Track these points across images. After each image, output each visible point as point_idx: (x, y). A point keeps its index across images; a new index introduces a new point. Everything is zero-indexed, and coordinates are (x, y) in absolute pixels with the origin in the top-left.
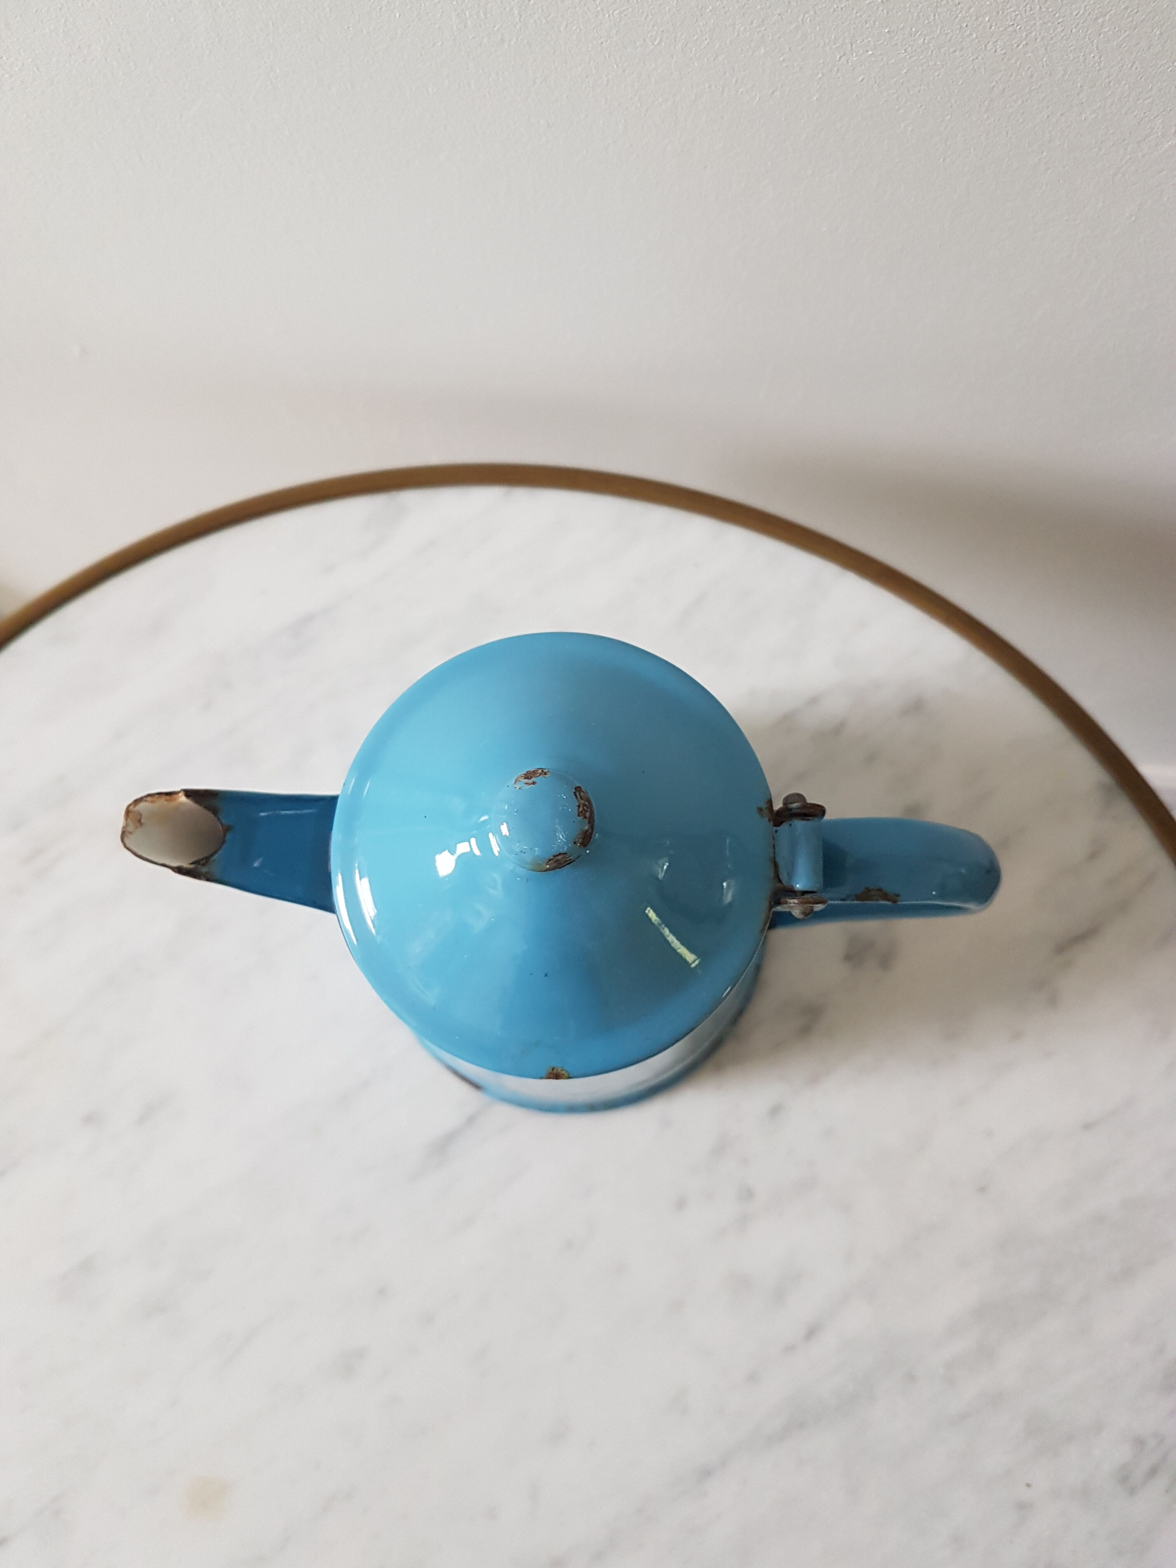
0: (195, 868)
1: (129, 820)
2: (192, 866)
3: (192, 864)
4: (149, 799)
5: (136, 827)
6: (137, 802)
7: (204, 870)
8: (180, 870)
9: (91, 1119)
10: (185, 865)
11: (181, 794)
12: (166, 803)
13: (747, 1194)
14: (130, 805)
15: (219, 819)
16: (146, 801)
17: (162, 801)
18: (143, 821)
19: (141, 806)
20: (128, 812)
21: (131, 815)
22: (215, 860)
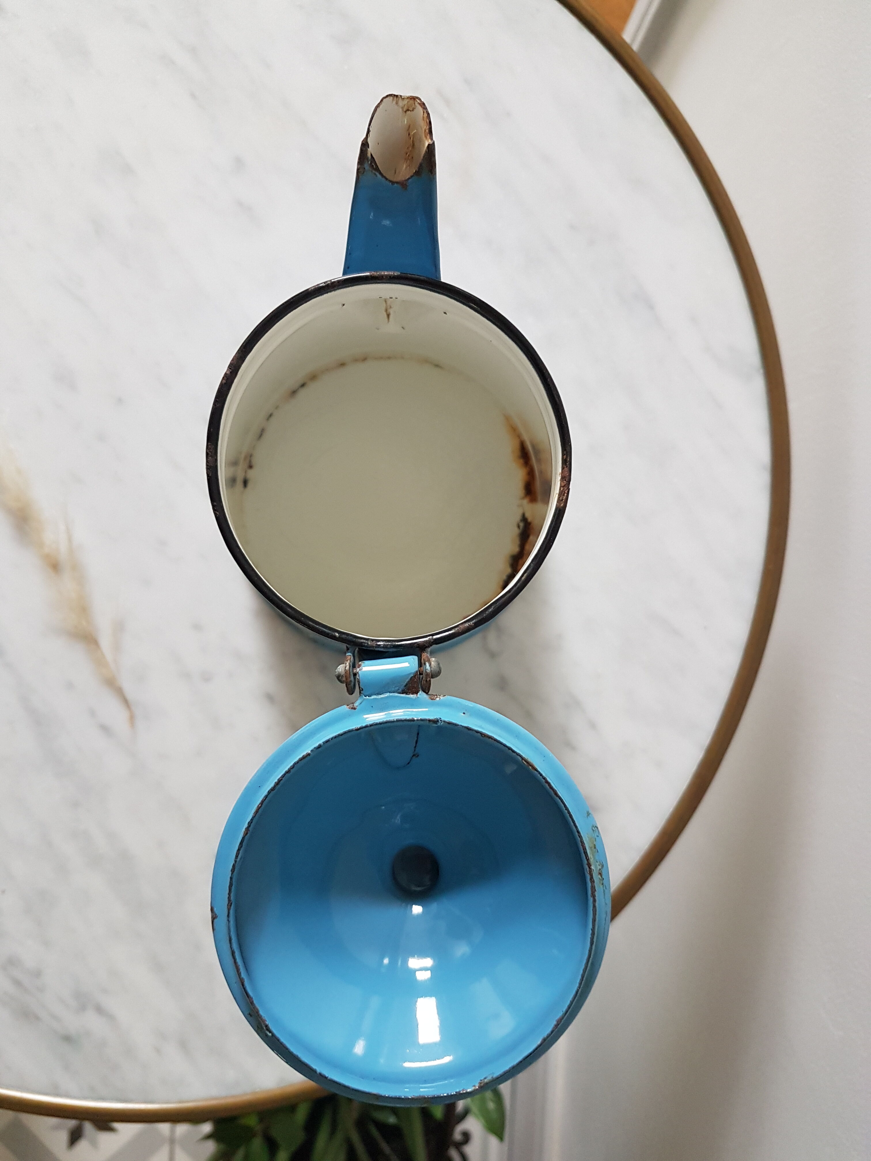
0: (367, 159)
1: (408, 100)
2: (369, 155)
3: (371, 155)
4: (426, 115)
5: (402, 108)
6: (423, 105)
7: (367, 166)
8: (365, 145)
9: (239, 163)
10: (370, 150)
11: (430, 142)
12: (423, 130)
13: (207, 678)
14: (420, 99)
15: (412, 177)
16: (424, 112)
17: (426, 127)
18: (408, 112)
19: (420, 109)
20: (414, 98)
21: (412, 101)
22: (376, 176)
